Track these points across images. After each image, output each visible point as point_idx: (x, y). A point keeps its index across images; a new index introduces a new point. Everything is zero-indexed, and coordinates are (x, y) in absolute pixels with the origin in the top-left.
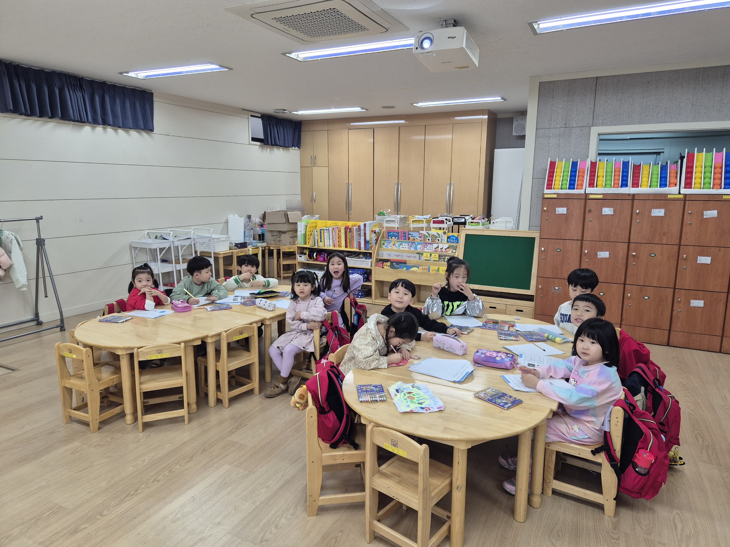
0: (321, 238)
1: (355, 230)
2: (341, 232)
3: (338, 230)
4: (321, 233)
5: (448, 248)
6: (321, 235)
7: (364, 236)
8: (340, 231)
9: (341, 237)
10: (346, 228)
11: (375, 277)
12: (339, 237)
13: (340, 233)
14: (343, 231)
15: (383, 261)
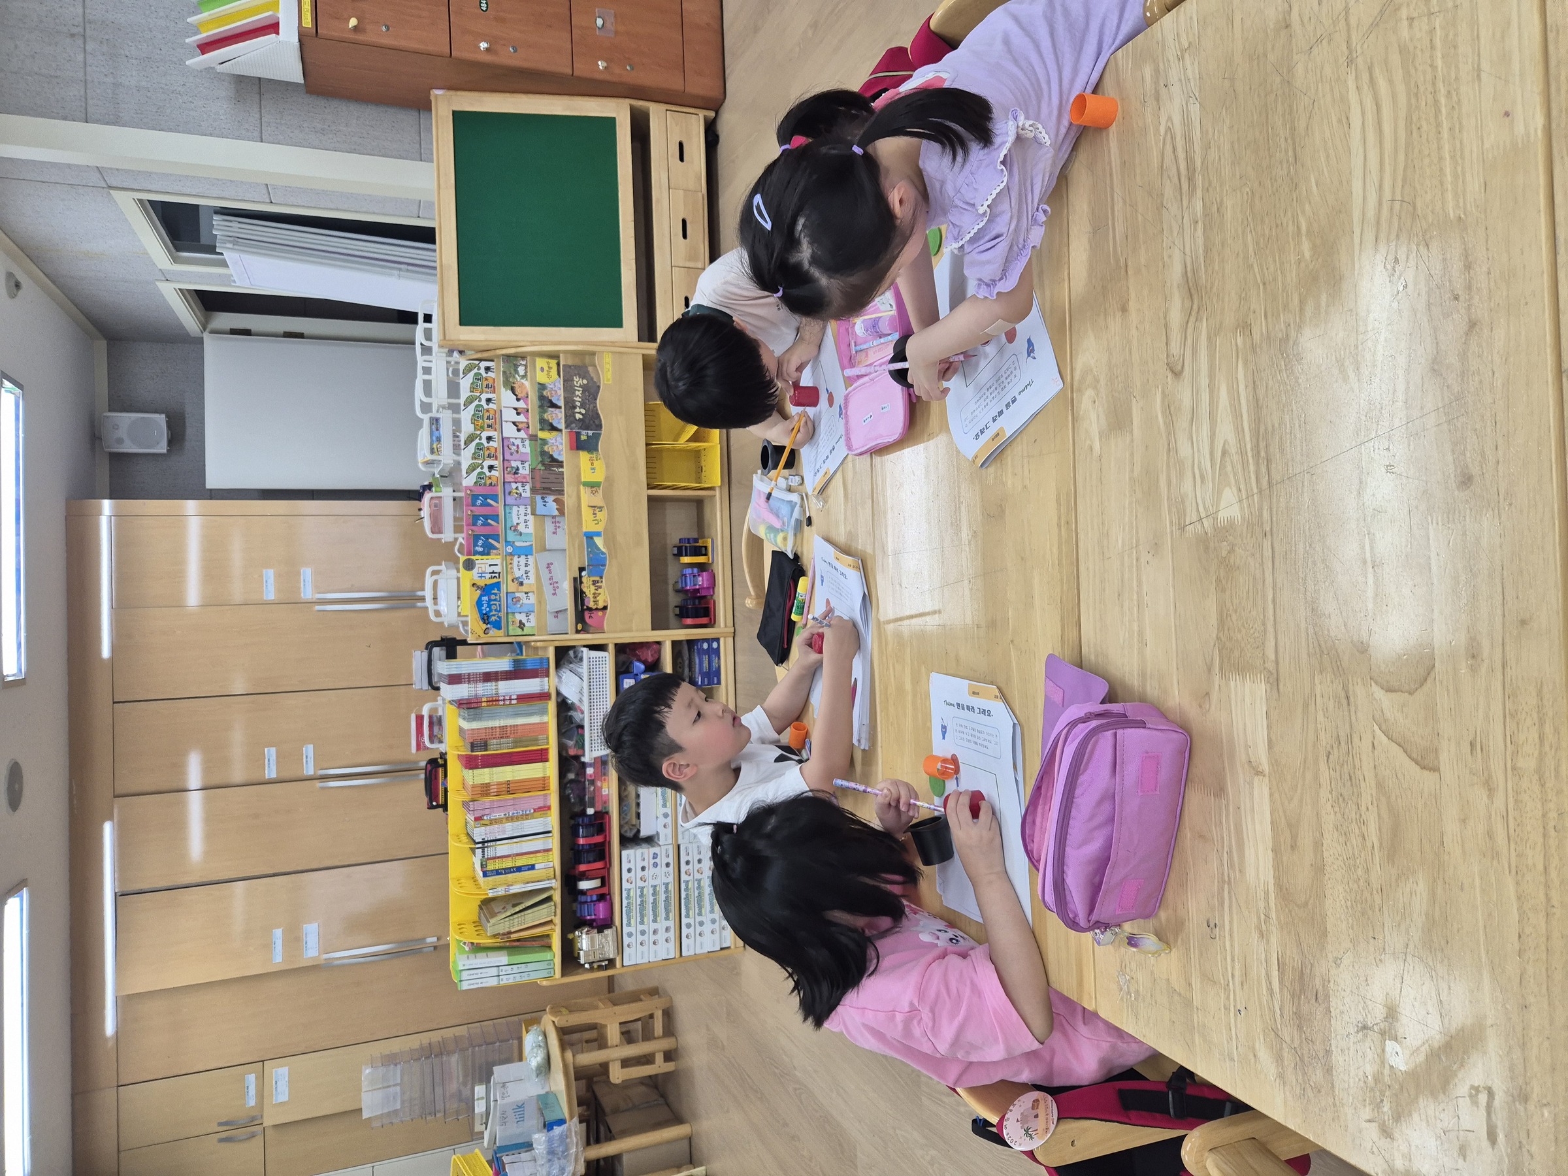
0: (519, 869)
1: (475, 725)
2: (487, 785)
3: (483, 795)
4: (498, 872)
5: (513, 390)
6: (508, 871)
7: (497, 680)
8: (485, 790)
9: (508, 783)
10: (471, 763)
11: (640, 630)
12: (509, 788)
13: (493, 789)
14: (485, 775)
15: (583, 611)
